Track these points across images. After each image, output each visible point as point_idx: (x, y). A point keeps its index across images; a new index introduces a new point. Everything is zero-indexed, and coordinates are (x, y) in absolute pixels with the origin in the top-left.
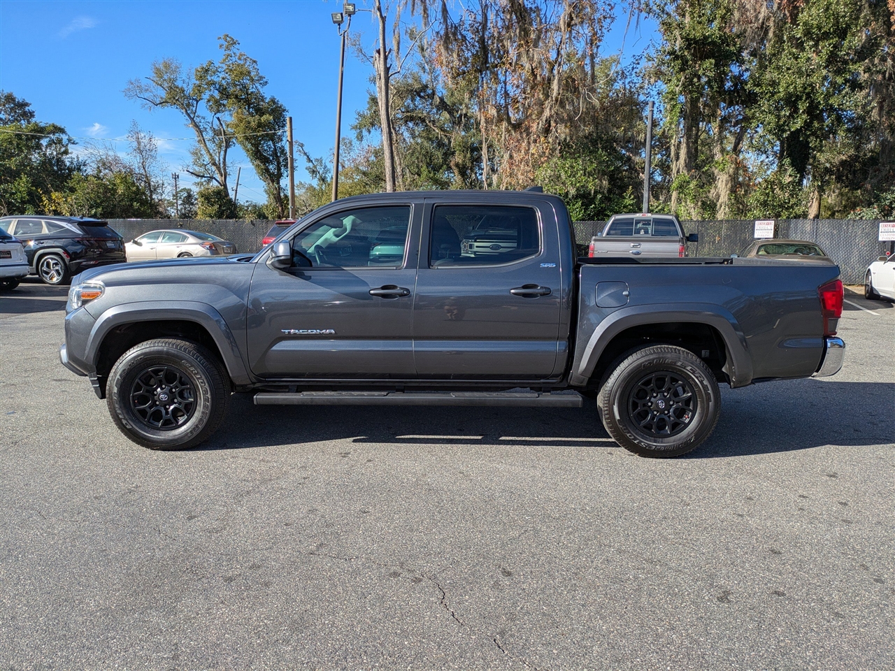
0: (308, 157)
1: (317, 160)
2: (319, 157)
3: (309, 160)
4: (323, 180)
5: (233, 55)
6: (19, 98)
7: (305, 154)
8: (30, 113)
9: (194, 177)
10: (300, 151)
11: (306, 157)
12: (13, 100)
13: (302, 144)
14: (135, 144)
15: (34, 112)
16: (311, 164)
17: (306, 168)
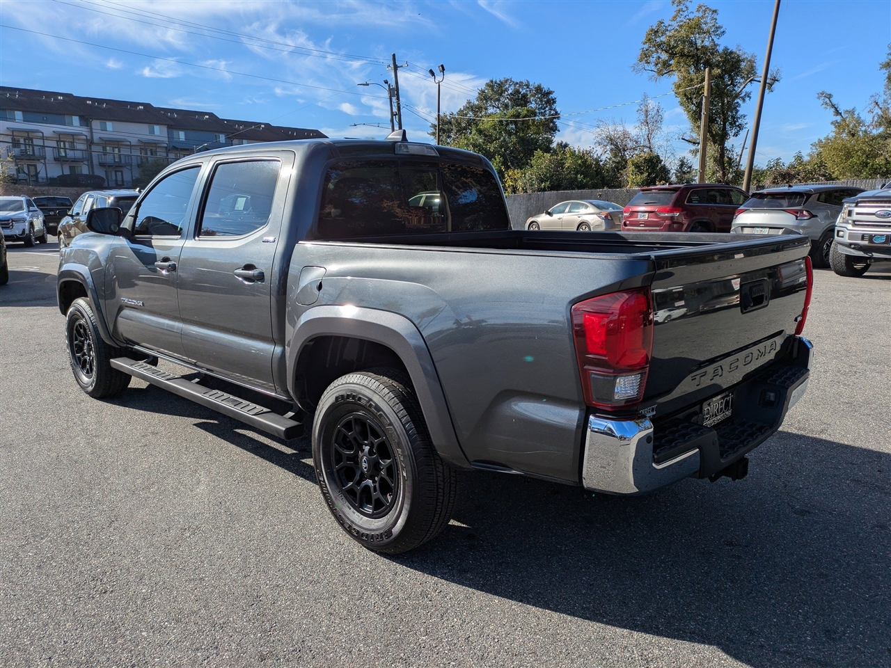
0: (836, 109)
1: (847, 112)
2: (850, 108)
3: (837, 113)
4: (853, 135)
5: (685, 9)
6: (545, 87)
7: (833, 106)
8: (553, 100)
9: (691, 144)
10: (826, 104)
11: (833, 110)
12: (541, 90)
13: (830, 95)
14: (643, 117)
15: (556, 98)
16: (839, 118)
17: (832, 123)
